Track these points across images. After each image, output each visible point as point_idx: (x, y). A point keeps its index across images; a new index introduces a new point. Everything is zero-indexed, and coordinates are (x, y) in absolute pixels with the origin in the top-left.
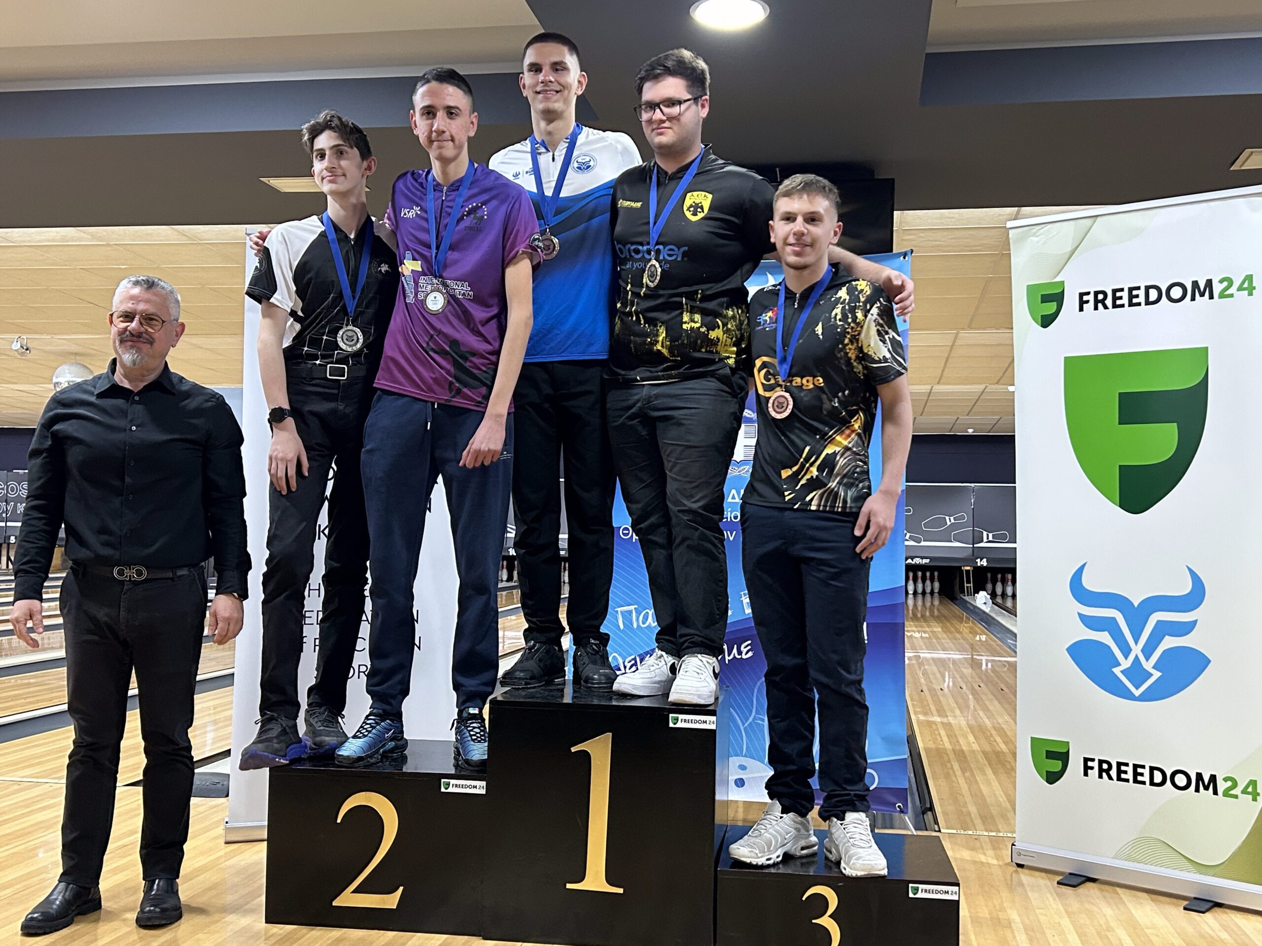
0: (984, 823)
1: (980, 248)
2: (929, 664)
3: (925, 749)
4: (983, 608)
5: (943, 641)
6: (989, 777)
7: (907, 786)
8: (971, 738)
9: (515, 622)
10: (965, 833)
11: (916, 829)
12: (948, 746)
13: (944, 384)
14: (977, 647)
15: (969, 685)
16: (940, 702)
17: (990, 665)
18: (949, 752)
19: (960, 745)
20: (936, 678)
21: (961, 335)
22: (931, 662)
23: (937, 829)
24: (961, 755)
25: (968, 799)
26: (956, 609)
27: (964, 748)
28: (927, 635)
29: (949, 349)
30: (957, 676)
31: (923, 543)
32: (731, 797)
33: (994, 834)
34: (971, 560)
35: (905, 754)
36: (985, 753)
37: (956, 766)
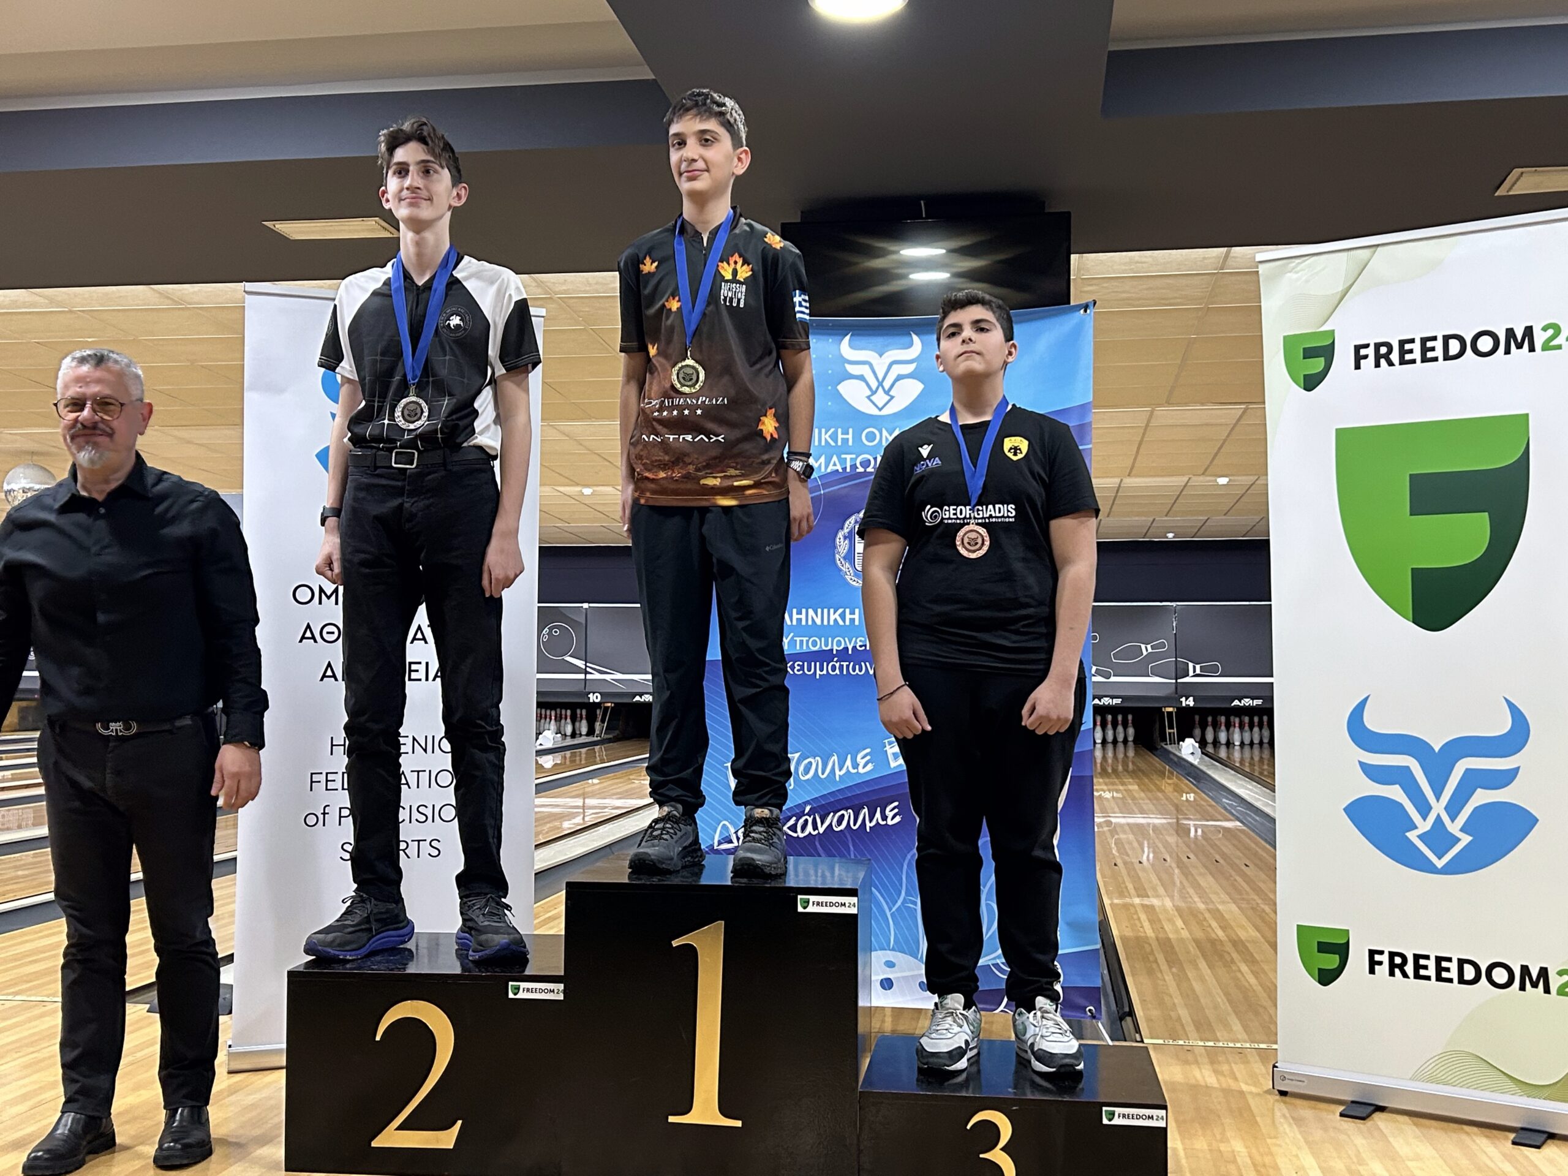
0: (1198, 1029)
1: (1179, 300)
2: (1124, 832)
3: (1123, 939)
4: (1191, 759)
5: (1141, 801)
6: (1204, 972)
7: (1099, 984)
8: (1180, 923)
9: (598, 787)
10: (1175, 1043)
11: (1112, 1040)
12: (1150, 933)
13: (1137, 476)
14: (1184, 809)
15: (1174, 855)
16: (1139, 878)
17: (1200, 831)
18: (1151, 942)
19: (1166, 932)
20: (1133, 849)
21: (1155, 413)
22: (1127, 828)
23: (1139, 1039)
24: (1166, 945)
25: (1178, 1000)
26: (1156, 761)
27: (1171, 936)
28: (1120, 795)
29: (1142, 431)
30: (1160, 845)
31: (1113, 679)
32: (875, 1003)
33: (1211, 1044)
34: (1174, 698)
35: (1096, 944)
36: (1197, 942)
37: (1160, 958)
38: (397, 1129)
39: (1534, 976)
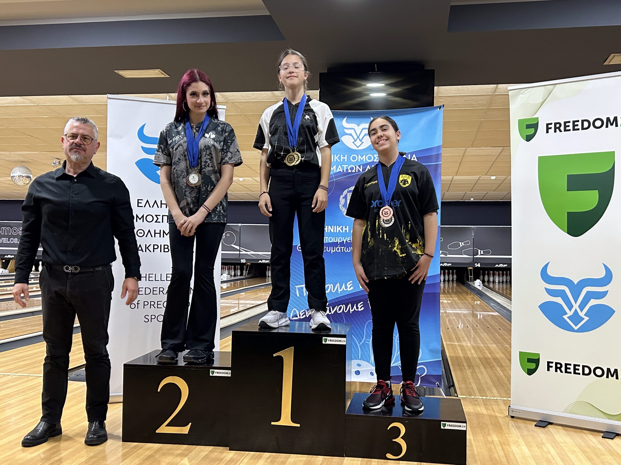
0: (480, 392)
1: (477, 105)
2: (452, 316)
3: (450, 357)
4: (478, 287)
5: (458, 304)
6: (482, 370)
7: (441, 374)
8: (473, 351)
9: (244, 296)
10: (470, 397)
11: (446, 396)
12: (461, 355)
13: (459, 175)
14: (476, 307)
15: (471, 325)
16: (457, 333)
17: (482, 316)
18: (461, 358)
19: (468, 355)
20: (455, 322)
21: (467, 150)
22: (453, 314)
23: (456, 396)
24: (468, 359)
25: (472, 381)
26: (464, 288)
27: (469, 356)
28: (450, 302)
29: (462, 157)
30: (466, 321)
31: (448, 256)
32: (353, 380)
33: (485, 398)
34: (472, 264)
35: (440, 358)
36: (479, 358)
37: (465, 364)
38: (166, 426)
39: (612, 373)
